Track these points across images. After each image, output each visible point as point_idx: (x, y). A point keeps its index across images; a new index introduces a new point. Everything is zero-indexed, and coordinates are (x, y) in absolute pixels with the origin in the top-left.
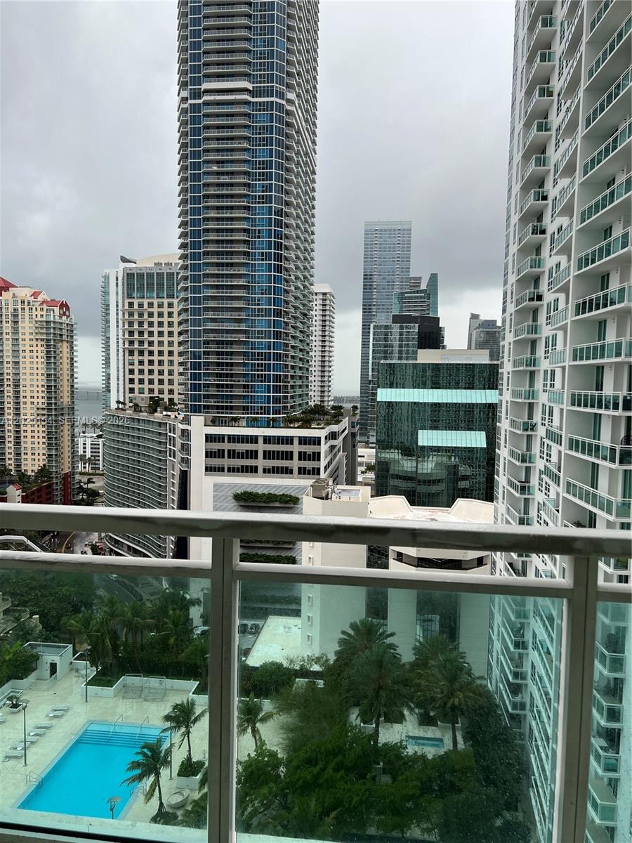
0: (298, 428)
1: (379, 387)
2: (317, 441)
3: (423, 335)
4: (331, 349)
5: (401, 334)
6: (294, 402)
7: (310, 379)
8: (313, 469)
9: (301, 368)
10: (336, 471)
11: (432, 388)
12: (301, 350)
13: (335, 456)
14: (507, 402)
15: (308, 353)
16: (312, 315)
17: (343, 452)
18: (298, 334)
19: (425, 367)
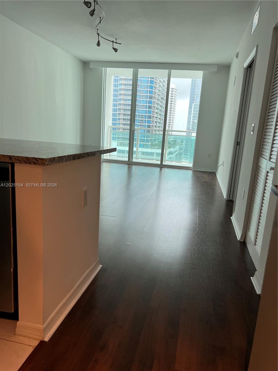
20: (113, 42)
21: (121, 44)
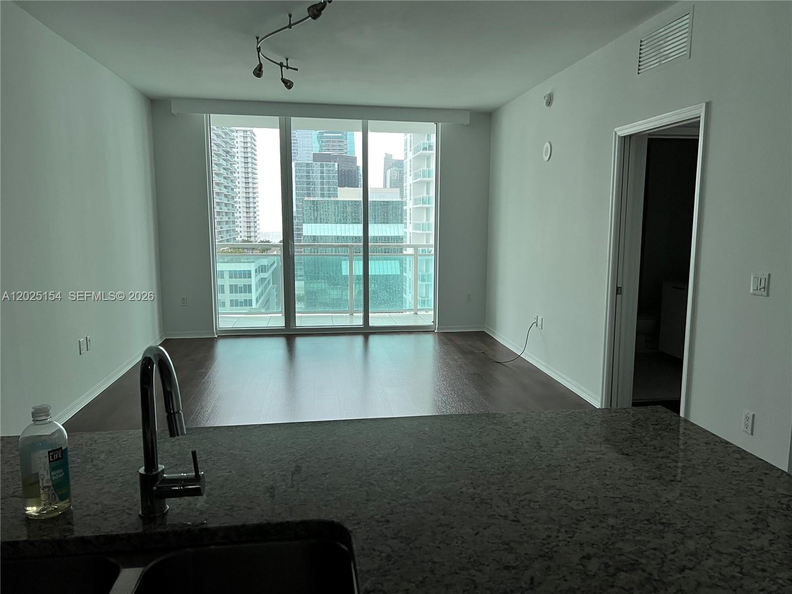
0: (227, 262)
1: (304, 223)
2: (248, 274)
3: (343, 173)
4: (255, 186)
5: (322, 172)
6: (222, 237)
7: (236, 215)
8: (246, 301)
9: (226, 205)
10: (267, 302)
11: (353, 223)
12: (225, 187)
13: (265, 288)
14: (410, 233)
15: (232, 189)
16: (234, 152)
17: (273, 284)
18: (222, 171)
19: (345, 203)
20: (281, 65)
21: (297, 70)
